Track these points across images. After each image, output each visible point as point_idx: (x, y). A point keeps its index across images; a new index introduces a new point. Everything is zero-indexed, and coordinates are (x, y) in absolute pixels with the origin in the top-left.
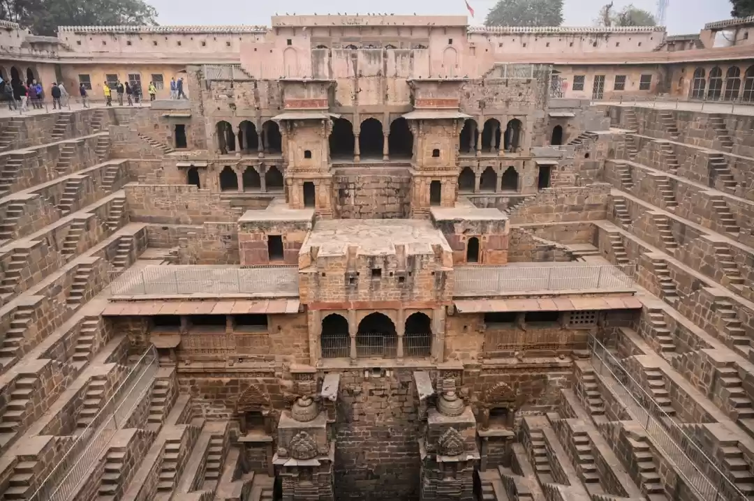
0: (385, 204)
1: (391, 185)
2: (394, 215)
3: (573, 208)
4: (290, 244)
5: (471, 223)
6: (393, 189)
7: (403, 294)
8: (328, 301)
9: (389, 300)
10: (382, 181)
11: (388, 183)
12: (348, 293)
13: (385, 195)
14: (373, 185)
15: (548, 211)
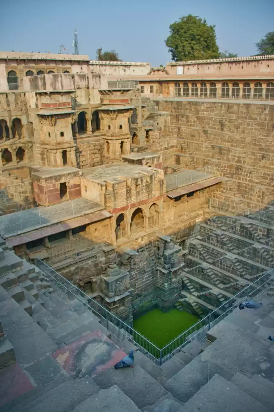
0: (93, 159)
1: (96, 147)
2: (98, 164)
3: (166, 149)
4: (71, 186)
5: (148, 159)
6: (97, 149)
7: (149, 195)
8: (119, 207)
9: (143, 200)
10: (92, 146)
11: (95, 146)
12: (127, 200)
13: (93, 153)
14: (88, 149)
15: (157, 151)
